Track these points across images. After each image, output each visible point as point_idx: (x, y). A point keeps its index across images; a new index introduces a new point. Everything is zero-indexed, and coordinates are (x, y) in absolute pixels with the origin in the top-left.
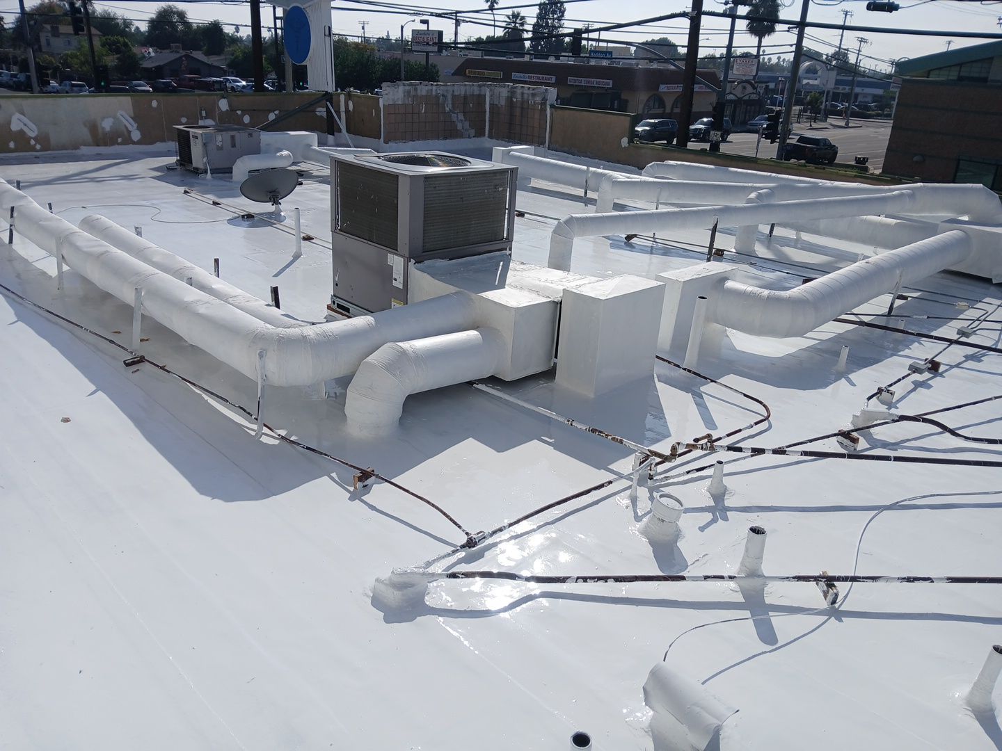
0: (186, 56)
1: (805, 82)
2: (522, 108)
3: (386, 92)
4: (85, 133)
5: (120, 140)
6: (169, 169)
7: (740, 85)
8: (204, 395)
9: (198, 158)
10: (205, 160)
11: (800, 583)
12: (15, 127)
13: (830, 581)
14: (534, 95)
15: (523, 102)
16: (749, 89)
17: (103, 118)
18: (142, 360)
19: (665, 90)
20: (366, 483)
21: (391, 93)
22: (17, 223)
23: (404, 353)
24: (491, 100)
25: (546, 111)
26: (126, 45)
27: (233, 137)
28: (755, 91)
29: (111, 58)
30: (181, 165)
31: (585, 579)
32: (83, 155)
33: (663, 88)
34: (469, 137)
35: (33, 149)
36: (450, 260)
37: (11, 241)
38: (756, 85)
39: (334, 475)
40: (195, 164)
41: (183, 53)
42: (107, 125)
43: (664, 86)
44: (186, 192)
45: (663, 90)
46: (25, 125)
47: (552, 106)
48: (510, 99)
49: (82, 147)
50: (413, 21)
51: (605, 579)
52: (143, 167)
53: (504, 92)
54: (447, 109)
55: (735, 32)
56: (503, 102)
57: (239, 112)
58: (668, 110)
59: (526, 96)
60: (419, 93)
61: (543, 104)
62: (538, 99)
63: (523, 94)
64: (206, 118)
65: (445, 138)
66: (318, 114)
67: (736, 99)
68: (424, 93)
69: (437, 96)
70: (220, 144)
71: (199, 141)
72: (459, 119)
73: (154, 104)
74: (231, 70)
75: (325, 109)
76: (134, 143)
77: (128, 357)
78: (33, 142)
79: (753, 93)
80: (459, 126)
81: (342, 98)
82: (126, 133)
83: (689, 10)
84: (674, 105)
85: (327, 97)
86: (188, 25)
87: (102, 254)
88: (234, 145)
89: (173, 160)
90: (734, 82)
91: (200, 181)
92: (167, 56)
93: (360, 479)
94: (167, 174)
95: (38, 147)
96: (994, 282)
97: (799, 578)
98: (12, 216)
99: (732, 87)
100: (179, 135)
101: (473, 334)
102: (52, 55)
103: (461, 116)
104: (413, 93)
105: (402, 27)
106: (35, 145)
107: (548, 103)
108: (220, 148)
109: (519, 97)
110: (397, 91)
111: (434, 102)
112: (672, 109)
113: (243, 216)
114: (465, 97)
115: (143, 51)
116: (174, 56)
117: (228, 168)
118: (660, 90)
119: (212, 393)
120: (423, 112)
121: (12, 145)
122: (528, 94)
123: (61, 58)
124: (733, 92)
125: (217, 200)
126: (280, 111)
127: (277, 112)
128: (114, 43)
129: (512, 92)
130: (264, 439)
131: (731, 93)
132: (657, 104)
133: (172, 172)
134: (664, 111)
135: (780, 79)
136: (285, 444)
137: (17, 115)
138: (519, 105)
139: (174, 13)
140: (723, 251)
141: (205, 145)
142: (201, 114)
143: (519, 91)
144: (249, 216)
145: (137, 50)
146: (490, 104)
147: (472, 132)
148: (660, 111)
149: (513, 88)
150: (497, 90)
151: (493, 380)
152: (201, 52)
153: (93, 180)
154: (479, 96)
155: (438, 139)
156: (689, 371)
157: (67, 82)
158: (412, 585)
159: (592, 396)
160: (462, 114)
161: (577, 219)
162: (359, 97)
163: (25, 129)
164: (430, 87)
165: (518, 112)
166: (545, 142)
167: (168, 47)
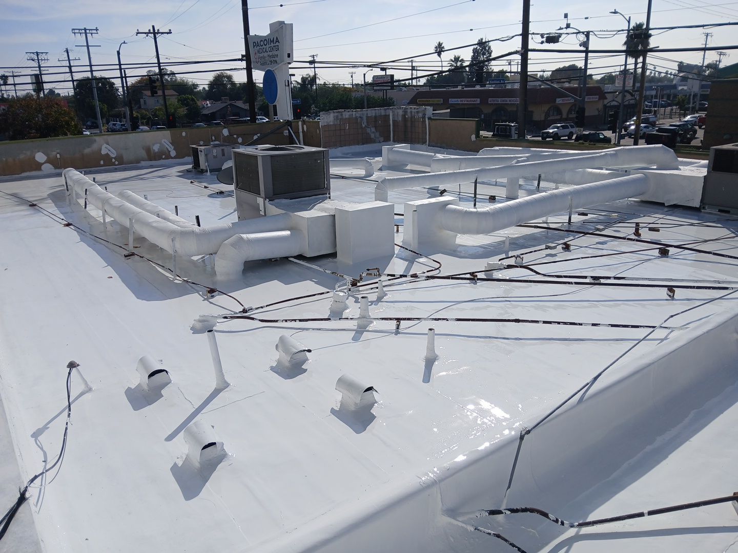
0: (231, 105)
1: (680, 88)
2: (412, 121)
3: (322, 118)
4: (143, 154)
5: (164, 157)
6: (188, 171)
7: (621, 94)
8: (157, 267)
9: (203, 164)
10: (206, 164)
11: (384, 321)
12: (104, 152)
13: (398, 320)
14: (418, 112)
15: (412, 117)
16: (628, 97)
17: (154, 145)
18: (133, 254)
19: (561, 102)
20: (213, 294)
21: (325, 118)
22: (88, 197)
23: (242, 238)
24: (393, 118)
25: (425, 121)
26: (193, 100)
27: (223, 150)
28: (633, 98)
29: (182, 109)
30: (195, 168)
31: (286, 321)
32: (142, 167)
33: (559, 101)
34: (380, 142)
35: (114, 164)
36: (291, 199)
37: (86, 207)
38: (634, 93)
39: (201, 293)
40: (201, 168)
41: (229, 102)
42: (156, 148)
43: (559, 99)
44: (191, 182)
45: (560, 102)
46: (109, 150)
47: (429, 118)
48: (404, 116)
49: (142, 162)
50: (372, 70)
51: (295, 320)
52: (175, 170)
53: (401, 112)
54: (364, 126)
55: (589, 58)
56: (400, 119)
57: (235, 136)
58: (564, 116)
59: (413, 113)
60: (344, 117)
61: (424, 117)
62: (421, 115)
63: (411, 112)
64: (215, 141)
65: (363, 144)
66: (285, 134)
67: (619, 104)
68: (347, 117)
69: (356, 118)
70: (215, 154)
71: (203, 153)
72: (371, 131)
73: (184, 134)
74: (260, 112)
75: (288, 131)
76: (172, 158)
77: (126, 253)
78: (113, 160)
79: (632, 99)
80: (373, 136)
81: (300, 123)
82: (167, 152)
83: (520, 49)
84: (570, 111)
85: (288, 123)
86: (233, 84)
87: (121, 206)
88: (223, 155)
89: (190, 166)
90: (616, 92)
91: (203, 176)
92: (219, 105)
93: (209, 292)
94: (185, 174)
95: (117, 163)
96: (666, 205)
97: (383, 319)
98: (86, 194)
99: (614, 96)
100: (193, 150)
101: (288, 233)
102: (147, 110)
103: (373, 130)
104: (340, 117)
105: (364, 75)
106: (115, 162)
107: (426, 116)
108: (215, 157)
109: (409, 114)
110: (330, 117)
111: (354, 122)
112: (568, 114)
113: (217, 193)
114: (375, 117)
115: (203, 103)
116: (224, 105)
117: (219, 169)
118: (557, 102)
119: (159, 265)
120: (347, 128)
121: (102, 162)
122: (414, 112)
123: (152, 112)
124: (616, 99)
125: (206, 185)
126: (261, 134)
127: (259, 135)
128: (185, 99)
129: (405, 112)
130: (176, 281)
131: (613, 101)
132: (555, 113)
133: (189, 173)
134: (562, 116)
135: (653, 87)
136: (185, 283)
137: (105, 145)
138: (409, 119)
139: (225, 77)
140: (495, 196)
141: (206, 155)
142: (212, 138)
143: (409, 111)
144: (222, 193)
145: (200, 103)
146: (393, 120)
147: (382, 139)
148: (558, 117)
149: (405, 109)
150: (396, 111)
151: (300, 257)
152: (242, 101)
153: (142, 179)
154: (386, 115)
155: (358, 144)
156: (411, 251)
157: (155, 127)
158: (207, 321)
159: (351, 263)
160: (374, 128)
161: (388, 179)
162: (310, 122)
163: (109, 153)
164: (351, 113)
165: (409, 124)
166: (426, 141)
167: (220, 100)
